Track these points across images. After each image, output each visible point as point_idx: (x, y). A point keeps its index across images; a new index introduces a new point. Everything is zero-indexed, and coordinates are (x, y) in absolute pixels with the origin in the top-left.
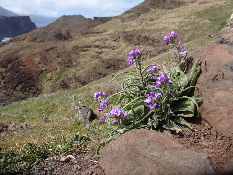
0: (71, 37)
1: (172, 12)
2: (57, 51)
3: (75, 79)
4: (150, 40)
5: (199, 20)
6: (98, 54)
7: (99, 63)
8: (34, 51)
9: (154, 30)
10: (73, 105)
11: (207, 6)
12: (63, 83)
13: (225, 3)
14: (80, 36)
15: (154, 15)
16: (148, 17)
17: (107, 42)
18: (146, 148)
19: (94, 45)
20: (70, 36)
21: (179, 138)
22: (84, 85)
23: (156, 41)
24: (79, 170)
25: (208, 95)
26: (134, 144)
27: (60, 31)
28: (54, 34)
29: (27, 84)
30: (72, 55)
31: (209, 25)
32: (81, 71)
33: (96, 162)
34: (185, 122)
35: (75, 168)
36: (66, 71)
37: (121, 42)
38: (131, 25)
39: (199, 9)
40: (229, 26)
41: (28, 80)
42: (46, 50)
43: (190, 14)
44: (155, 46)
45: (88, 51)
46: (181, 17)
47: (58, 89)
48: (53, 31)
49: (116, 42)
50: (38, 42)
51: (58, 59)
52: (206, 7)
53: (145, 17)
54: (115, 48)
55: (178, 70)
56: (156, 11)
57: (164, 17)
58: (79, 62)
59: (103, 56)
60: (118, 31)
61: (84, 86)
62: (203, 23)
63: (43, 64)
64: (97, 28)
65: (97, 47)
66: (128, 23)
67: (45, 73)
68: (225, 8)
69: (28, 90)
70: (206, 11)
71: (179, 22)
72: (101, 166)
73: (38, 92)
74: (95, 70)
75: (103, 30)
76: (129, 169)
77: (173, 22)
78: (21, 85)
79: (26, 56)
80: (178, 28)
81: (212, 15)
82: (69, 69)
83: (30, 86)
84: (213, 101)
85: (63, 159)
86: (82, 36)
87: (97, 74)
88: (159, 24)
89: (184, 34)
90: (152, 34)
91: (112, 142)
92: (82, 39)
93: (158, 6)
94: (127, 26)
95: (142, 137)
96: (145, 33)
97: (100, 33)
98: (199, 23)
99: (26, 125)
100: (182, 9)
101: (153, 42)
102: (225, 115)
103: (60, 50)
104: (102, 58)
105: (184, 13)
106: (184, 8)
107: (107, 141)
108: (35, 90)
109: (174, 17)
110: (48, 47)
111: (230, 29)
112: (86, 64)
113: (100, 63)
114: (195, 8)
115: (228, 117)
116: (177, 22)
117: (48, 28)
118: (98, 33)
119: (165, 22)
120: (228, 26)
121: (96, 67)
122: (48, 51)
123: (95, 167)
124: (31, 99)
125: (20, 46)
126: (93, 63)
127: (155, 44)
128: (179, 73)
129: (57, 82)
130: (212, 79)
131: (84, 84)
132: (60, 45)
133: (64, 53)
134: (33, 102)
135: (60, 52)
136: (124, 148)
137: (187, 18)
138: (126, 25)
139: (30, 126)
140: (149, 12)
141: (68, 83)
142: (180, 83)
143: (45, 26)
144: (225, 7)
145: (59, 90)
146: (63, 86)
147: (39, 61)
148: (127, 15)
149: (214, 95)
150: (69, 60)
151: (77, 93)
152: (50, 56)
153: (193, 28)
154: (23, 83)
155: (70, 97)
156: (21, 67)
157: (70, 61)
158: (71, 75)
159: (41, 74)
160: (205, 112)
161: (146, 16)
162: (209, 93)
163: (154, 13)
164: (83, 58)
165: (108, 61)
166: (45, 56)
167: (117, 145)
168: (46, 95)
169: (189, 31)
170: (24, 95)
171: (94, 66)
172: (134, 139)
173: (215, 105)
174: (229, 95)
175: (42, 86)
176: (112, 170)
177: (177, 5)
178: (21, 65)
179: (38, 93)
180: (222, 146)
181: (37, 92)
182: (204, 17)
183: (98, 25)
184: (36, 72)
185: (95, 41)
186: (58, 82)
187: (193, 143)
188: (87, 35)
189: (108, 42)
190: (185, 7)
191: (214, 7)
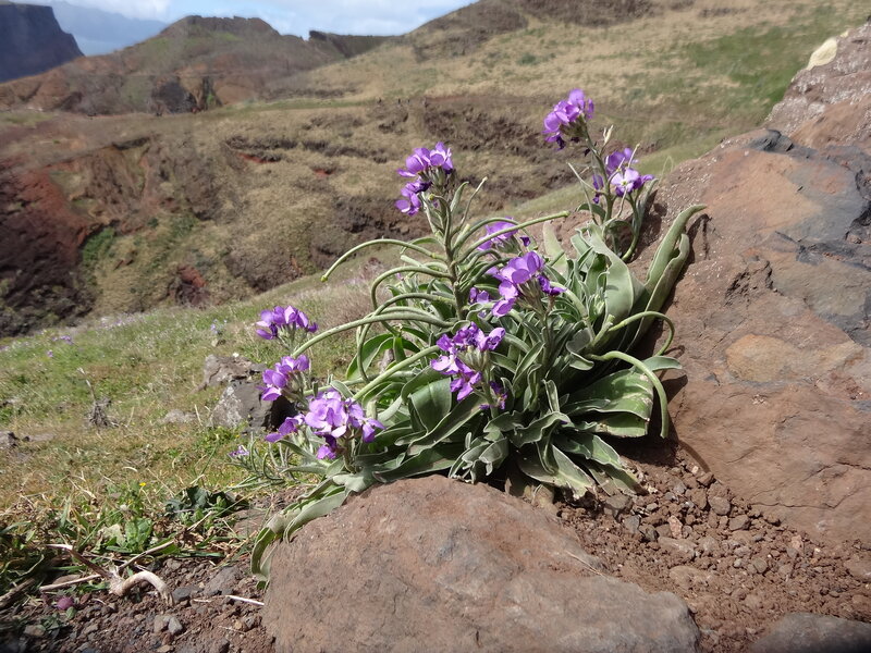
0: (219, 103)
1: (605, 36)
2: (161, 153)
3: (228, 267)
4: (519, 135)
5: (698, 73)
6: (321, 175)
7: (321, 211)
8: (68, 145)
9: (534, 100)
10: (208, 365)
11: (729, 23)
12: (178, 280)
13: (792, 20)
14: (251, 101)
15: (537, 41)
16: (515, 49)
17: (357, 132)
18: (441, 560)
19: (306, 139)
20: (212, 100)
21: (582, 518)
22: (264, 290)
23: (540, 139)
24: (172, 638)
25: (708, 349)
26: (395, 544)
27: (174, 74)
28: (151, 86)
29: (36, 276)
30: (220, 174)
31: (733, 95)
32: (253, 237)
33: (251, 601)
34: (612, 456)
35: (158, 626)
36: (195, 233)
37: (410, 136)
38: (450, 73)
39: (701, 35)
40: (800, 93)
41: (38, 258)
42: (115, 146)
43: (666, 49)
44: (534, 160)
45: (282, 162)
46: (636, 60)
47: (161, 299)
48: (145, 74)
49: (391, 136)
50: (83, 111)
51: (164, 185)
52: (725, 29)
53: (502, 46)
54: (385, 155)
55: (597, 244)
56: (544, 28)
57: (574, 54)
58: (247, 202)
59: (339, 183)
60: (401, 92)
61: (263, 295)
62: (711, 87)
63: (100, 201)
64: (320, 74)
65: (318, 147)
66: (440, 65)
67: (108, 237)
68: (790, 37)
69: (39, 297)
70: (724, 45)
71: (626, 76)
72: (264, 623)
73: (76, 307)
74: (305, 236)
75: (344, 83)
76: (369, 643)
77: (606, 77)
78: (8, 277)
79: (34, 164)
80: (622, 98)
81: (745, 61)
82: (204, 227)
83: (48, 284)
84: (726, 377)
85: (117, 586)
86: (262, 103)
87: (314, 253)
88: (552, 77)
89: (643, 123)
90: (525, 115)
91: (314, 527)
92: (262, 114)
93: (552, 9)
94: (436, 75)
95: (431, 513)
96: (500, 108)
97: (333, 93)
98: (697, 85)
99: (12, 435)
100: (640, 30)
101: (528, 144)
102: (765, 433)
103: (171, 150)
104: (335, 193)
105: (647, 43)
106: (645, 26)
107: (295, 520)
108: (64, 301)
109: (611, 57)
110: (124, 134)
111: (806, 108)
112: (274, 212)
113: (325, 209)
114: (685, 30)
115: (778, 442)
116: (621, 77)
117: (127, 60)
118: (322, 94)
119: (576, 72)
120: (798, 93)
121: (310, 225)
122: (124, 152)
123: (238, 625)
124: (47, 334)
125: (10, 124)
126: (299, 210)
127: (535, 151)
128: (601, 257)
129: (156, 275)
130: (727, 287)
131: (261, 285)
132: (173, 129)
133: (187, 162)
134: (52, 345)
135: (173, 159)
136: (353, 554)
137: (654, 65)
138: (434, 73)
139: (27, 438)
140: (520, 31)
141: (200, 280)
142: (602, 298)
143: (116, 52)
144: (791, 34)
145: (162, 305)
146: (178, 290)
147: (86, 189)
148: (439, 35)
149: (728, 351)
150: (207, 191)
151: (229, 321)
152: (133, 170)
153: (674, 101)
154: (19, 272)
155: (201, 333)
156: (11, 207)
157: (211, 194)
158: (212, 251)
159: (91, 240)
160: (689, 419)
161: (508, 44)
162: (712, 343)
163: (539, 36)
164: (261, 187)
165: (356, 205)
166: (111, 170)
167: (331, 539)
168: (106, 323)
169: (661, 112)
170: (20, 318)
171: (303, 219)
172: (395, 519)
173: (730, 391)
174: (788, 354)
175: (95, 284)
176: (304, 642)
177: (624, 11)
178: (12, 198)
179: (77, 310)
180: (746, 558)
181: (73, 307)
182: (718, 66)
183: (326, 62)
184: (71, 228)
185: (310, 123)
186: (161, 276)
187: (637, 541)
188: (282, 101)
189: (361, 132)
190: (652, 21)
191: (754, 31)
